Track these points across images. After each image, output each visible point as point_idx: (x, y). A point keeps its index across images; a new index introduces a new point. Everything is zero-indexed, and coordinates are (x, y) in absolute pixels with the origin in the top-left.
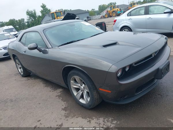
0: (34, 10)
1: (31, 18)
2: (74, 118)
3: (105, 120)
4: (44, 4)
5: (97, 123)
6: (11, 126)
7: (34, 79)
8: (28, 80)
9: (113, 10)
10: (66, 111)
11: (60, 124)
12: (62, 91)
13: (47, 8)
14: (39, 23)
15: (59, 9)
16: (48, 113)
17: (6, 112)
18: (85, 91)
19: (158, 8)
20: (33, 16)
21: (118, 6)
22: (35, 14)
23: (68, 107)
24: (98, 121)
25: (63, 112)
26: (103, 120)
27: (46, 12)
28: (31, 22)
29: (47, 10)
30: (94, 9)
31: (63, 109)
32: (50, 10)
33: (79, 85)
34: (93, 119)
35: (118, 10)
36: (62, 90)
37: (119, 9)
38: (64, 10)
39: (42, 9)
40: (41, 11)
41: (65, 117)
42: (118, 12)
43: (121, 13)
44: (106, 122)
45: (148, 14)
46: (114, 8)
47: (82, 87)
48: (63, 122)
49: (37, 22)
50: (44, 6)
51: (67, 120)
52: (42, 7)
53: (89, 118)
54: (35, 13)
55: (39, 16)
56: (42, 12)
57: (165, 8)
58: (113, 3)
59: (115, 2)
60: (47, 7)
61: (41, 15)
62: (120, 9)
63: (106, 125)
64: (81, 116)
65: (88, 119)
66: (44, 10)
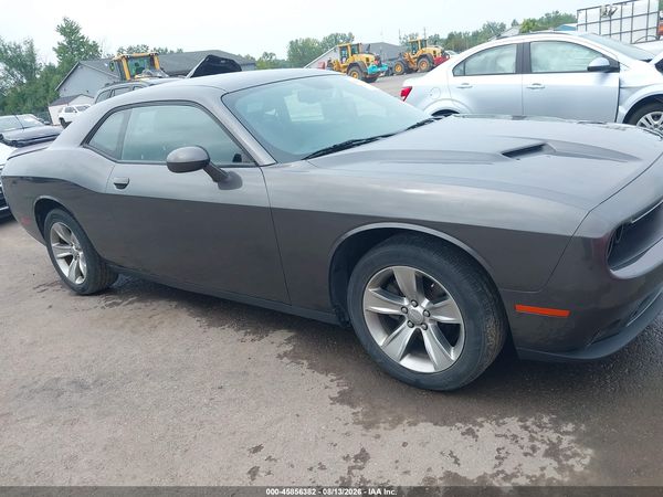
0: (26, 42)
1: (13, 75)
2: (400, 428)
3: (528, 423)
4: (71, 19)
5: (505, 436)
6: (134, 477)
7: (139, 301)
8: (111, 305)
9: (350, 60)
10: (352, 405)
11: (358, 452)
12: (292, 337)
13: (83, 37)
14: (51, 94)
15: (134, 45)
16: (281, 419)
17: (76, 428)
18: (429, 325)
19: (563, 51)
20: (25, 66)
21: (369, 48)
22: (33, 60)
23: (352, 390)
24: (502, 430)
25: (345, 411)
26: (521, 424)
27: (81, 53)
28: (13, 90)
29: (84, 43)
30: (272, 55)
31: (334, 400)
32: (94, 47)
33: (406, 303)
34: (482, 426)
35: (368, 60)
36: (292, 334)
37: (372, 58)
38: (151, 48)
39: (62, 39)
40: (57, 46)
41: (360, 427)
42: (371, 69)
43: (379, 73)
44: (535, 429)
45: (529, 71)
46: (353, 53)
47: (418, 309)
48: (364, 446)
49: (42, 91)
50: (69, 30)
51: (378, 437)
52: (63, 31)
53: (464, 420)
54: (32, 55)
55: (50, 68)
56: (61, 51)
57: (588, 52)
58: (343, 37)
59: (350, 34)
60: (82, 33)
61: (57, 65)
62: (377, 59)
63: (540, 438)
64: (423, 417)
65: (459, 425)
66: (70, 43)
